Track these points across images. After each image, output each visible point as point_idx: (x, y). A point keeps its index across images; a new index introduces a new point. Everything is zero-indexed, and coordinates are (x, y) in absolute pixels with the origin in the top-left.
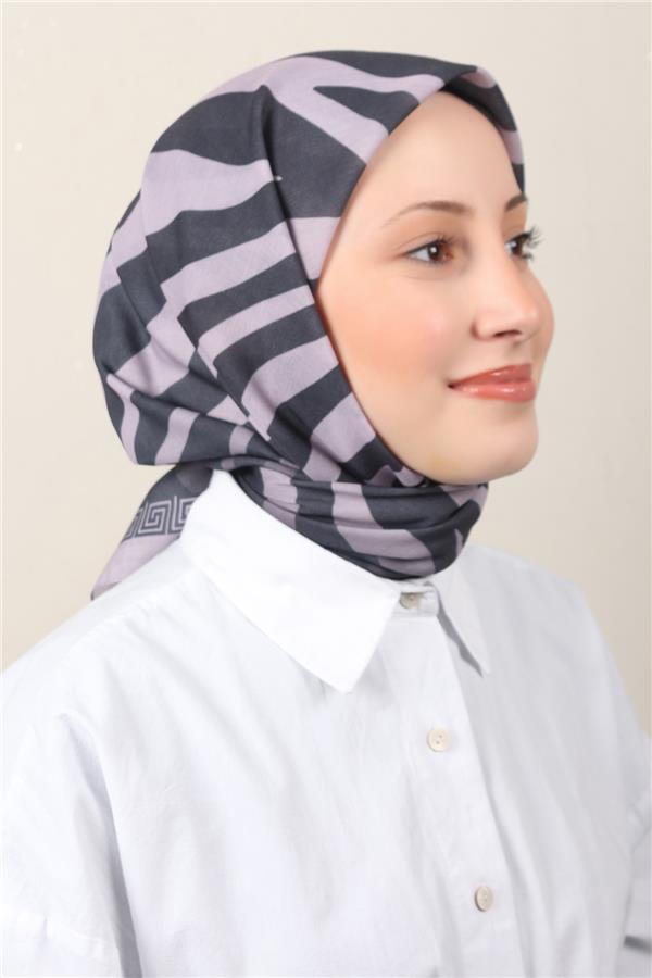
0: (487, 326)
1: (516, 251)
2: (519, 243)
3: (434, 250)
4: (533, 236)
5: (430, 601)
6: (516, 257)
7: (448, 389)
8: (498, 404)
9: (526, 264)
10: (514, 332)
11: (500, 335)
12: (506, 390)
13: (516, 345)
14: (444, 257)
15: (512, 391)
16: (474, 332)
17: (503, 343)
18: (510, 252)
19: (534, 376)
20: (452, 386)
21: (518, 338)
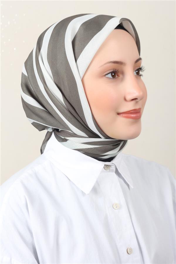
0: (129, 97)
1: (138, 73)
2: (138, 71)
3: (113, 74)
4: (142, 68)
5: (113, 168)
6: (137, 76)
7: (117, 115)
8: (131, 120)
9: (140, 77)
10: (136, 99)
11: (133, 100)
12: (133, 116)
13: (137, 102)
14: (116, 76)
15: (135, 116)
16: (125, 99)
17: (133, 102)
18: (136, 74)
19: (141, 111)
20: (118, 114)
21: (137, 100)
